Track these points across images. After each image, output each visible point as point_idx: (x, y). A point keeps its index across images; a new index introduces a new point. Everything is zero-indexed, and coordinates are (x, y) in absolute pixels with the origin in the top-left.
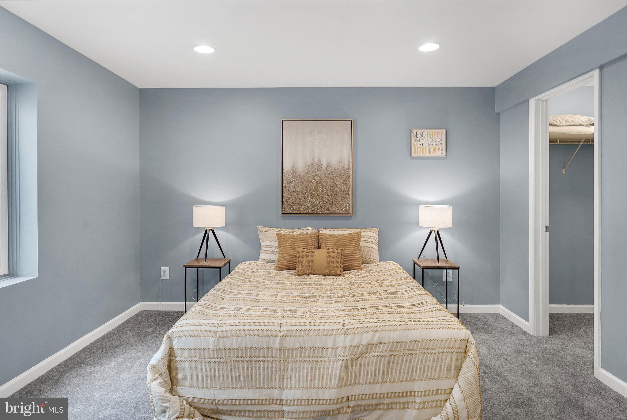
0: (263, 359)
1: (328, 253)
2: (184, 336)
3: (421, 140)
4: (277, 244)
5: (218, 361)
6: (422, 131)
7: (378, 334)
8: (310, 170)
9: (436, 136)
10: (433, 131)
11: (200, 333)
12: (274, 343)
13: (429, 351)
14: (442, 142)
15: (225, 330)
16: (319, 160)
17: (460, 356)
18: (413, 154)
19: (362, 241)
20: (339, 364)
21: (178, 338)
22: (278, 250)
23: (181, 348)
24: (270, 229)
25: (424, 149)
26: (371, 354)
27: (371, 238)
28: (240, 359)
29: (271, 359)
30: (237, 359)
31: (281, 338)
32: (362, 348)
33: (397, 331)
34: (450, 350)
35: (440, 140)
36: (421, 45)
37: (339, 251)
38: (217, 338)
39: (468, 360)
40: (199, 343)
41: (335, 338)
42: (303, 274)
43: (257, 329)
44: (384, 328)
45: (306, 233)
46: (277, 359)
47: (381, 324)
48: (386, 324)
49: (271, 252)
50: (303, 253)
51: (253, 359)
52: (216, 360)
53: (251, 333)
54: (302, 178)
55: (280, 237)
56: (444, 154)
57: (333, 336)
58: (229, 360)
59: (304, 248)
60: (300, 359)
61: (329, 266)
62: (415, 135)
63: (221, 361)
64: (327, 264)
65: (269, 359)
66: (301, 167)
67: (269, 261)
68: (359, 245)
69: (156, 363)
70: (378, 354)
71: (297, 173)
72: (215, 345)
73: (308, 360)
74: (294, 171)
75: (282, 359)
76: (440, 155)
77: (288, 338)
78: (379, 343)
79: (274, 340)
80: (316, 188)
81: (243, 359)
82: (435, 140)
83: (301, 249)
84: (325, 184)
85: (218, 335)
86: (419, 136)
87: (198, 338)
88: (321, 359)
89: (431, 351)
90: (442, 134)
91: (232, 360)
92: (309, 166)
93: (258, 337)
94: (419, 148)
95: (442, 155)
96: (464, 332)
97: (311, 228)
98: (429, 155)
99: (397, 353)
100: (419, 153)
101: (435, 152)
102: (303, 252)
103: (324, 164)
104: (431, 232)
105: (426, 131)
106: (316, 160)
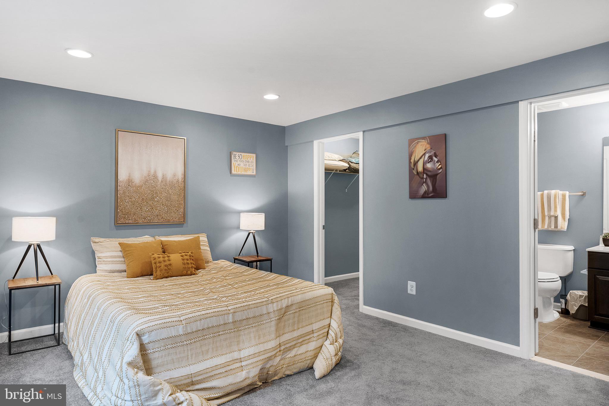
0: (223, 333)
1: (182, 256)
2: (154, 330)
3: (239, 161)
4: (121, 254)
5: (189, 343)
6: (240, 153)
7: (290, 299)
8: (147, 181)
9: (249, 158)
10: (247, 154)
11: (168, 325)
12: (228, 320)
13: (317, 304)
14: (253, 164)
15: (188, 318)
16: (155, 172)
17: (330, 303)
18: (233, 172)
19: (202, 245)
20: (273, 324)
21: (149, 332)
22: (123, 259)
23: (153, 340)
24: (107, 240)
25: (241, 168)
26: (289, 313)
27: (204, 241)
28: (206, 337)
29: (229, 331)
30: (204, 337)
31: (232, 315)
32: (284, 310)
33: (299, 295)
34: (327, 301)
35: (252, 162)
36: (265, 95)
37: (190, 253)
38: (184, 325)
39: (335, 304)
40: (170, 333)
41: (266, 307)
42: (161, 277)
43: (213, 312)
44: (292, 295)
45: (145, 241)
46: (232, 331)
47: (289, 293)
48: (292, 292)
50: (159, 259)
51: (215, 335)
52: (188, 342)
53: (209, 315)
54: (138, 189)
55: (124, 246)
56: (254, 173)
57: (265, 306)
58: (198, 340)
59: (159, 254)
60: (248, 327)
61: (185, 268)
62: (235, 156)
63: (192, 342)
65: (227, 332)
66: (137, 178)
68: (200, 248)
69: (133, 359)
70: (293, 311)
71: (134, 183)
72: (184, 331)
73: (253, 325)
74: (130, 181)
75: (236, 330)
76: (252, 174)
77: (237, 314)
78: (292, 305)
79: (228, 317)
80: (153, 199)
81: (208, 336)
82: (248, 162)
83: (156, 256)
84: (161, 195)
85: (184, 322)
86: (237, 157)
87: (168, 328)
88: (261, 323)
89: (319, 303)
90: (253, 157)
91: (200, 340)
92: (145, 177)
93: (216, 317)
94: (237, 167)
95: (253, 174)
96: (330, 290)
97: (148, 236)
98: (244, 173)
99: (302, 308)
100: (237, 171)
101: (248, 171)
103: (160, 176)
104: (249, 234)
105: (242, 154)
106: (152, 172)
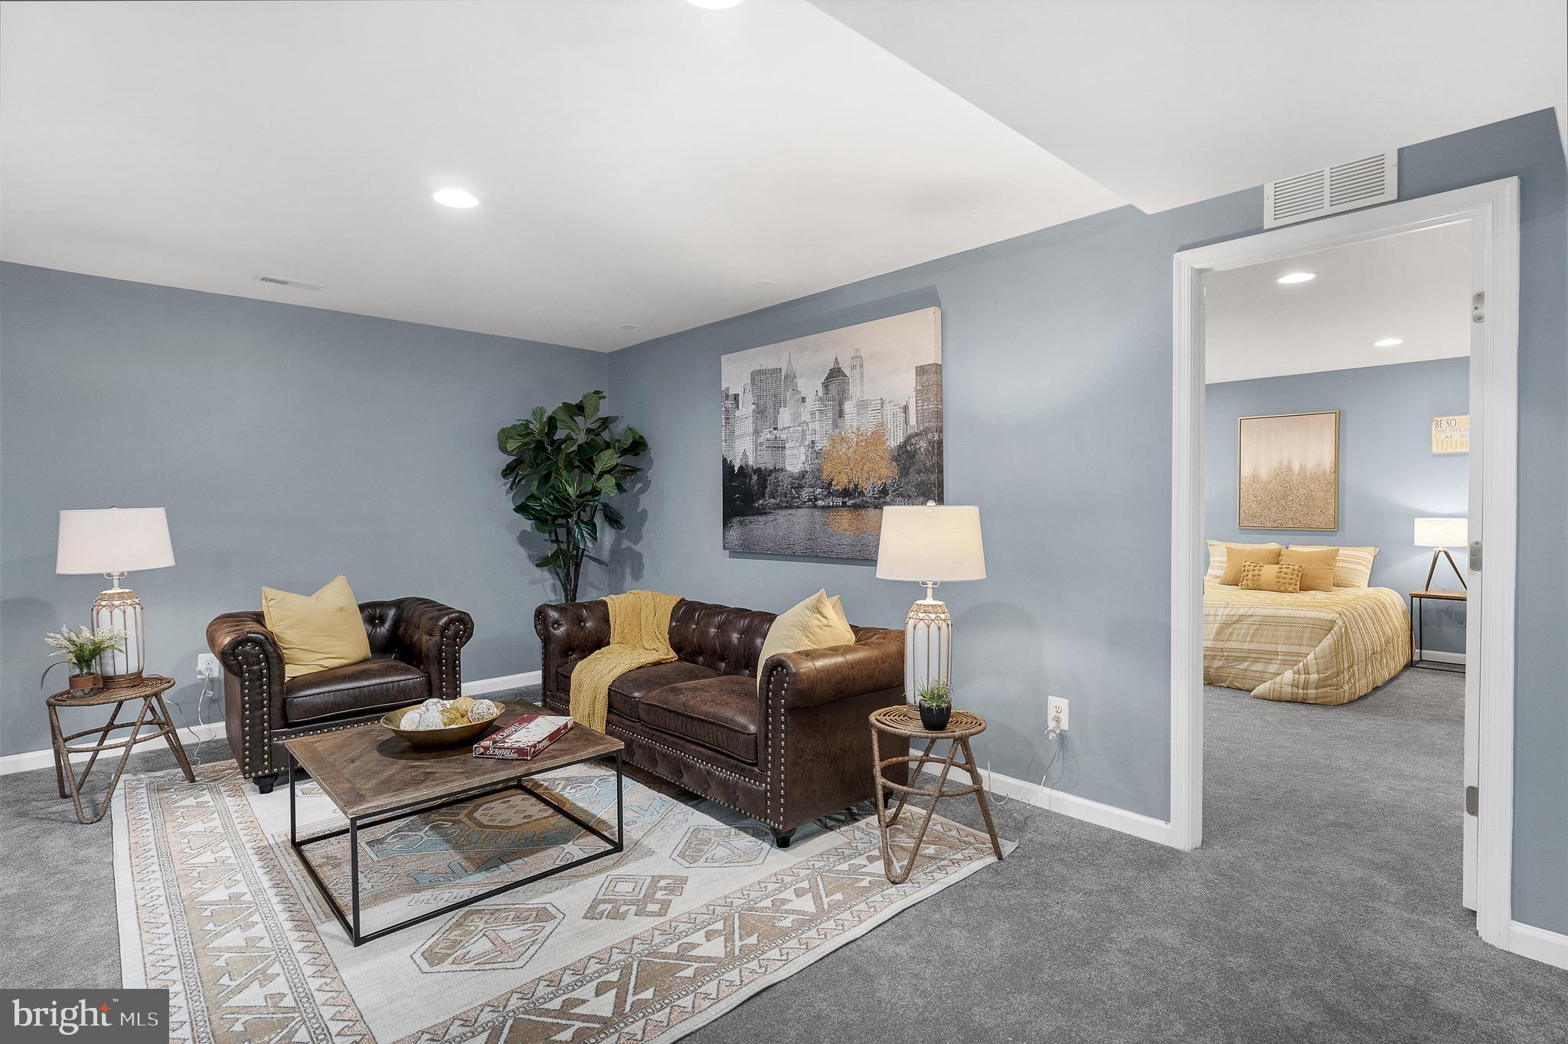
1: (1284, 570)
3: (1447, 431)
4: (1225, 559)
6: (1450, 418)
8: (1277, 476)
16: (1289, 463)
18: (1434, 450)
20: (1216, 625)
22: (1225, 565)
24: (1222, 543)
25: (1454, 443)
26: (1243, 623)
42: (1246, 588)
49: (1220, 568)
54: (1266, 485)
55: (1230, 551)
59: (1253, 563)
61: (1278, 582)
62: (1439, 424)
64: (1276, 580)
66: (1265, 471)
67: (1216, 577)
70: (1250, 623)
71: (1261, 479)
74: (1255, 478)
83: (1248, 563)
84: (1297, 492)
86: (1444, 425)
92: (1275, 471)
94: (1444, 442)
98: (1462, 450)
100: (1444, 448)
102: (1250, 566)
103: (1296, 467)
105: (1457, 418)
106: (1285, 463)
